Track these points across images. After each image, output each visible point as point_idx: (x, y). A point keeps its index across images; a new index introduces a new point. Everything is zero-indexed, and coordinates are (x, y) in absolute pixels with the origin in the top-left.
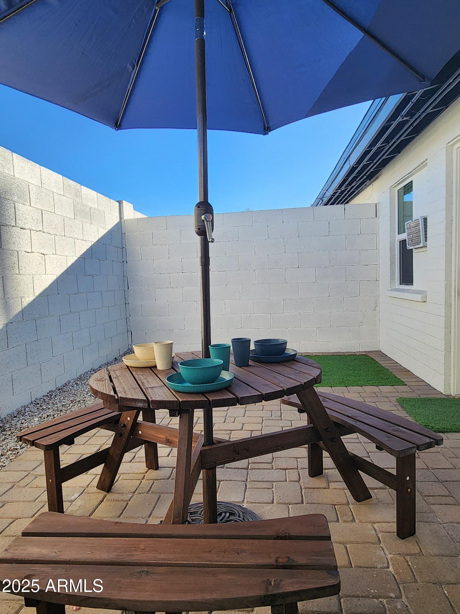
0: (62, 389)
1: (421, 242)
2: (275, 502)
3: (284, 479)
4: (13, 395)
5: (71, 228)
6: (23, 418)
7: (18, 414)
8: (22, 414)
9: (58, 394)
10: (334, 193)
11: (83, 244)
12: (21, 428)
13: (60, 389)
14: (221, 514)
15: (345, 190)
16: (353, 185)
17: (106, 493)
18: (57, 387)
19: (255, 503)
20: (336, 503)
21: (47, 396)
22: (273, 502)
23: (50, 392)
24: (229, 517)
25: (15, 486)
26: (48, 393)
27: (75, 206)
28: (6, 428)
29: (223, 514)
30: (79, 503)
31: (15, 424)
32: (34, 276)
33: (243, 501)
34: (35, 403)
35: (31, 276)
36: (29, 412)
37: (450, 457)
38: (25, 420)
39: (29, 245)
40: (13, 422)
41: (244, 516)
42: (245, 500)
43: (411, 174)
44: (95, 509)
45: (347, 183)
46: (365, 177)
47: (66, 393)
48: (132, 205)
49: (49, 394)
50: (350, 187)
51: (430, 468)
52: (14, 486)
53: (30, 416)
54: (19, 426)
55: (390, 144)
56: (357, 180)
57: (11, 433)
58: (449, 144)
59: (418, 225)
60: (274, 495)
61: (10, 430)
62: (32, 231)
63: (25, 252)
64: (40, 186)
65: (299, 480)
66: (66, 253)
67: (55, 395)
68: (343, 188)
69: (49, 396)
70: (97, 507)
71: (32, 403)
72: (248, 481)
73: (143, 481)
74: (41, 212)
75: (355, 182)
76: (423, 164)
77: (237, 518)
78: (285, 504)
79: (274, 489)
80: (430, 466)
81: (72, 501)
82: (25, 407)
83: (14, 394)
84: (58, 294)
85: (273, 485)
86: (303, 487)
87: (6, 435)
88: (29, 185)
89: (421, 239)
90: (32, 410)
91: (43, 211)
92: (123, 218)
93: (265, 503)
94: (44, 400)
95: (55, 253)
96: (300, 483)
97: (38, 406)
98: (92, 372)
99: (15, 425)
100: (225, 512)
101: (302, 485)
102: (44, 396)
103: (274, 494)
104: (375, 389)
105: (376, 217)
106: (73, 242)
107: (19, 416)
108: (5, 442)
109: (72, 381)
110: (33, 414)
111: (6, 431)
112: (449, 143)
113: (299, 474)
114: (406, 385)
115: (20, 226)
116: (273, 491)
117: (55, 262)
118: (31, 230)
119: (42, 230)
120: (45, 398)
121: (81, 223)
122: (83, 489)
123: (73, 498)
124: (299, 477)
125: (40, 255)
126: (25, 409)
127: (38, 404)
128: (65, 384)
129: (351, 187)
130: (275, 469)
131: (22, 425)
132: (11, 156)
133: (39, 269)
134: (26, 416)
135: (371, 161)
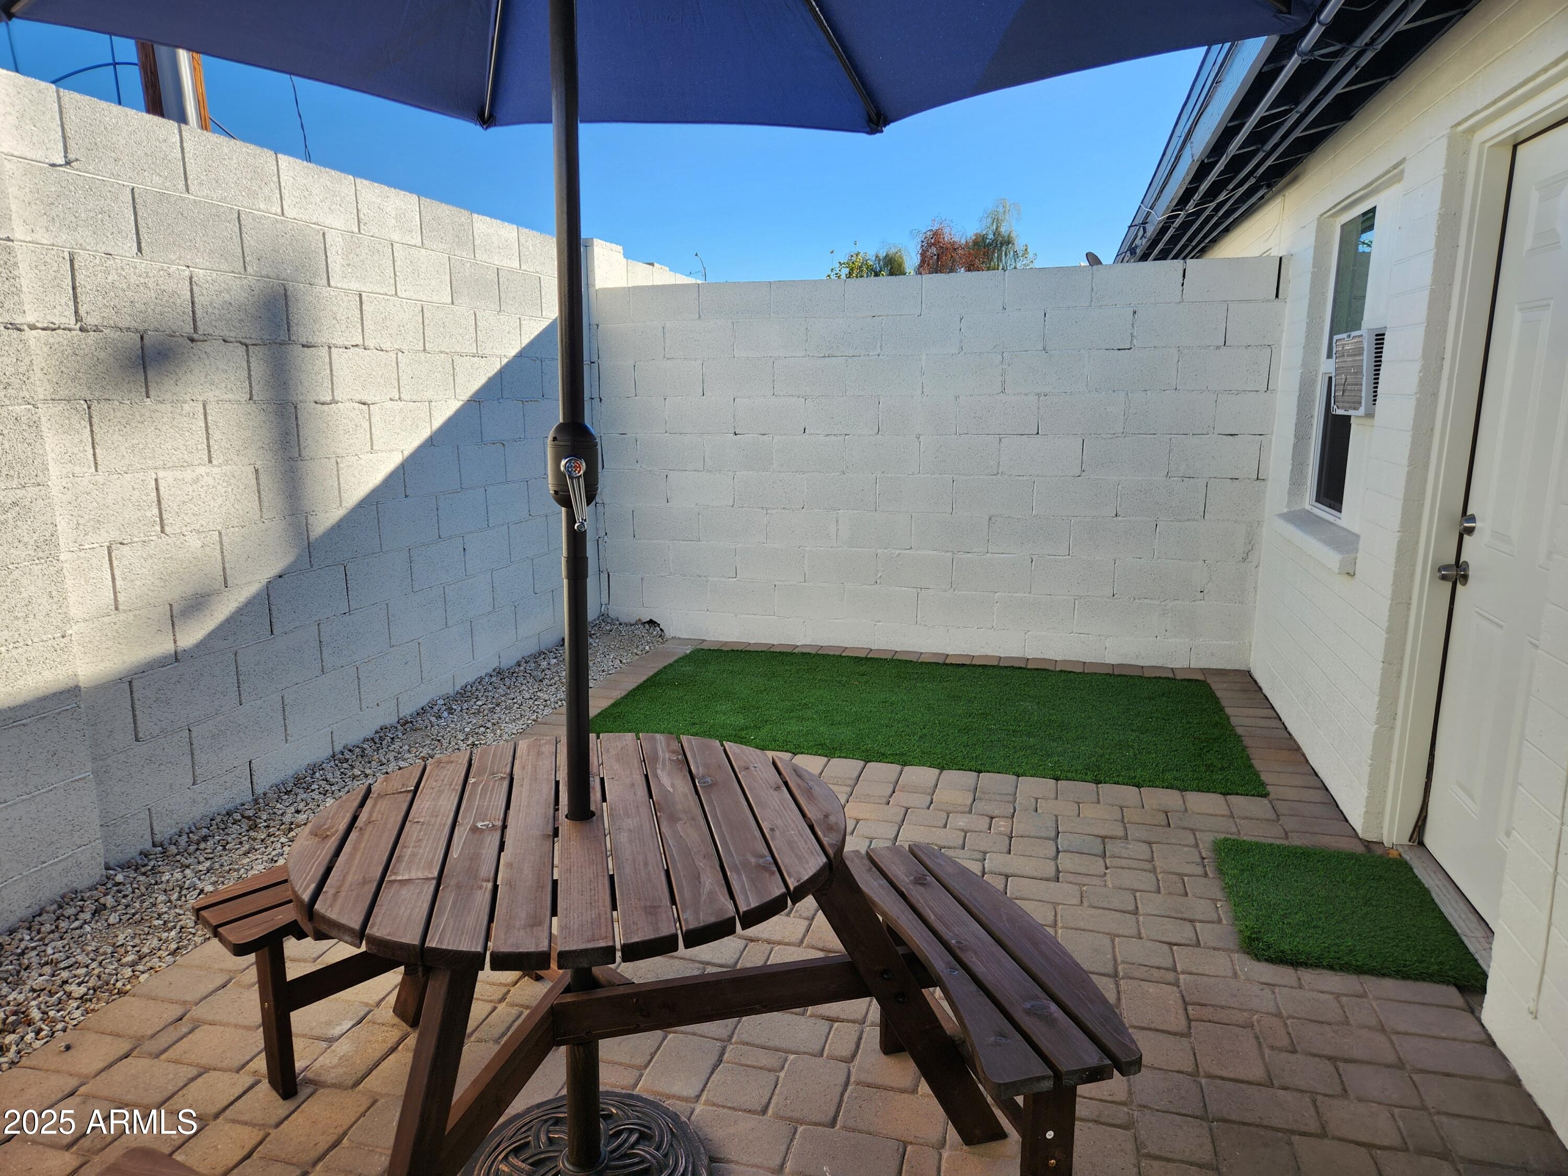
0: (411, 722)
1: (1360, 403)
2: (770, 1111)
3: (818, 1048)
4: (286, 740)
5: (442, 329)
6: (304, 796)
7: (295, 785)
8: (304, 785)
9: (400, 735)
10: (1169, 218)
11: (477, 365)
12: (292, 823)
13: (407, 722)
14: (618, 1134)
15: (1198, 214)
16: (1221, 198)
17: (409, 1029)
18: (401, 716)
19: (724, 1107)
20: (912, 1139)
21: (372, 739)
22: (764, 1111)
23: (382, 729)
24: (632, 1147)
25: (233, 981)
26: (377, 732)
27: (453, 271)
28: (258, 821)
29: (624, 1136)
30: (343, 1047)
31: (281, 812)
32: (338, 460)
33: (698, 1097)
34: (339, 759)
35: (333, 461)
36: (321, 783)
37: (1272, 1048)
38: (307, 804)
39: (325, 384)
40: (279, 806)
41: (671, 1145)
42: (704, 1098)
43: (1372, 188)
44: (371, 1070)
45: (1197, 197)
46: (1252, 181)
47: (419, 733)
48: (620, 248)
49: (377, 735)
50: (1213, 205)
51: (1202, 1074)
52: (229, 981)
53: (320, 793)
54: (287, 818)
55: (1302, 107)
56: (1231, 187)
57: (268, 836)
58: (1460, 128)
59: (1360, 352)
60: (777, 1091)
61: (268, 827)
62: (333, 349)
63: (316, 402)
64: (356, 230)
65: (854, 1056)
66: (429, 394)
67: (392, 739)
68: (1190, 208)
69: (377, 740)
70: (377, 1065)
71: (333, 756)
72: (734, 1040)
73: (501, 1007)
74: (358, 299)
75: (1225, 193)
76: (1394, 175)
77: (652, 1150)
78: (790, 1119)
79: (782, 1074)
80: (1206, 1065)
81: (331, 1040)
82: (314, 769)
83: (289, 738)
84: (406, 496)
85: (786, 1060)
86: (852, 1080)
87: (254, 839)
88: (324, 234)
89: (1363, 394)
90: (329, 776)
91: (364, 294)
92: (594, 285)
93: (745, 1111)
94: (363, 750)
95: (397, 397)
96: (852, 1064)
97: (345, 765)
98: (494, 679)
99: (282, 815)
100: (631, 1131)
101: (853, 1071)
102: (366, 740)
103: (779, 1086)
104: (1170, 798)
105: (1277, 296)
106: (448, 365)
107: (298, 790)
108: (248, 860)
109: (441, 702)
110: (328, 787)
111: (260, 828)
112: (1459, 124)
113: (860, 1039)
114: (1265, 795)
115: (301, 341)
116: (778, 1078)
117: (398, 419)
118: (330, 348)
119: (360, 342)
120: (365, 746)
121: (472, 312)
122: (367, 1009)
123: (337, 1031)
124: (858, 1047)
125: (357, 405)
126: (314, 773)
127: (347, 760)
128: (422, 709)
129: (1218, 204)
130: (811, 1016)
131: (296, 815)
132: (275, 163)
133: (352, 441)
134: (313, 791)
135: (1259, 146)
